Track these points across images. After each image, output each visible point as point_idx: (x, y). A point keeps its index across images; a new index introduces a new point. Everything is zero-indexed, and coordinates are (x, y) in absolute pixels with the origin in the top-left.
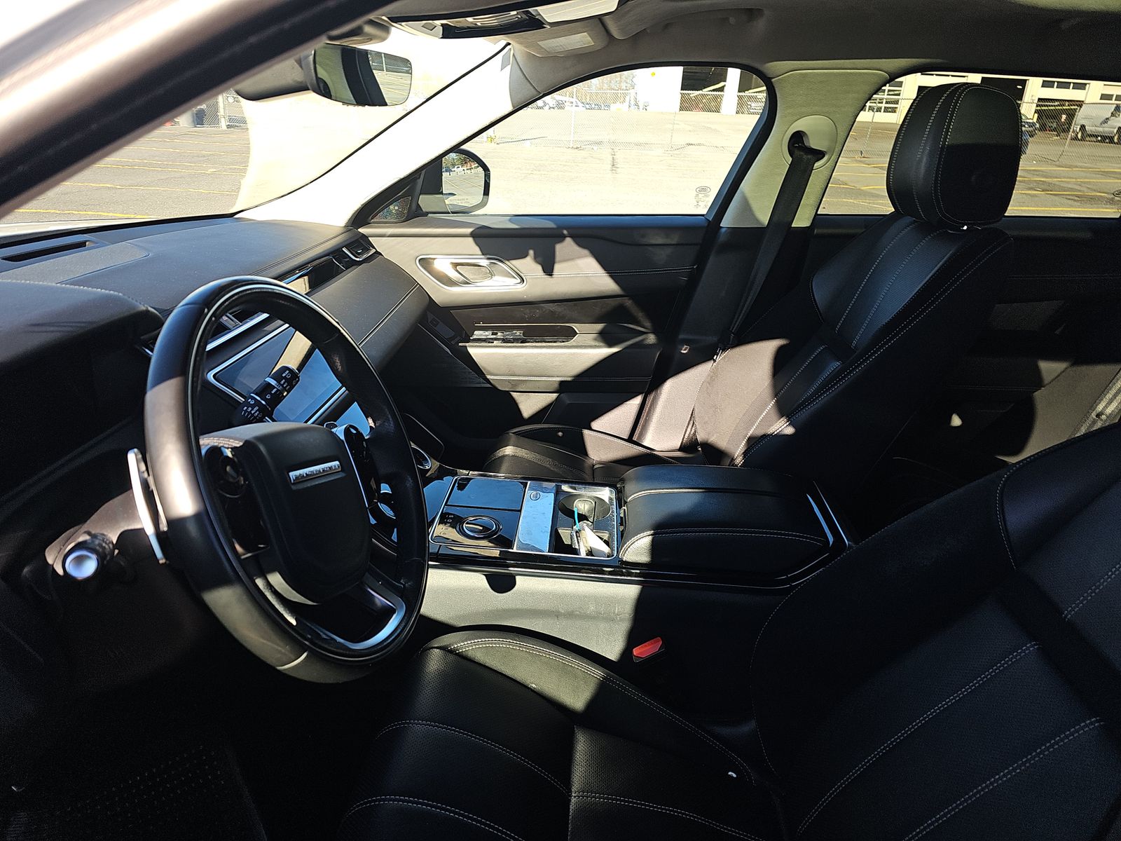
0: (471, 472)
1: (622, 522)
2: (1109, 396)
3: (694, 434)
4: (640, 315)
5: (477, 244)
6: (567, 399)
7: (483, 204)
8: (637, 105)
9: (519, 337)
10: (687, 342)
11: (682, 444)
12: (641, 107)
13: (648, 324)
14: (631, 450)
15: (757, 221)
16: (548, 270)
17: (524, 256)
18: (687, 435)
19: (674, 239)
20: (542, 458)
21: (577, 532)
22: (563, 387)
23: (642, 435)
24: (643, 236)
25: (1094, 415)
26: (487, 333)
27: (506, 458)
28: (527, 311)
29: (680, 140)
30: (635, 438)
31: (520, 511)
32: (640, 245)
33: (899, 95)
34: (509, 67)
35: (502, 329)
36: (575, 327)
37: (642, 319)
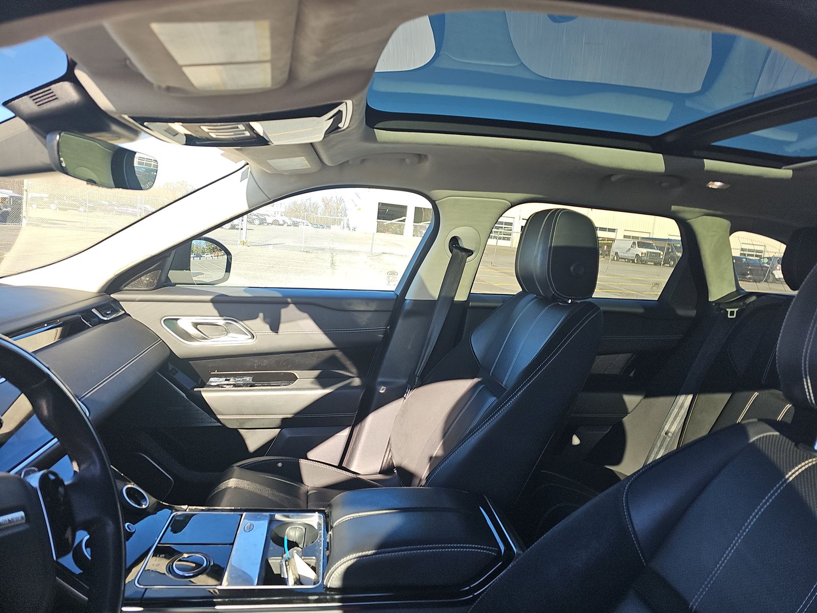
0: (190, 507)
1: (328, 547)
2: (671, 419)
3: (391, 459)
4: (348, 363)
5: (216, 308)
6: (287, 433)
7: (225, 279)
8: (348, 227)
9: (248, 382)
10: (384, 384)
11: (381, 468)
12: (351, 228)
13: (354, 370)
14: (341, 476)
15: (431, 296)
16: (275, 328)
17: (255, 317)
18: (385, 462)
19: (373, 307)
20: (262, 487)
21: (286, 561)
22: (285, 423)
23: (350, 461)
24: (350, 304)
25: (663, 433)
26: (221, 379)
27: (229, 490)
28: (256, 360)
29: (377, 249)
30: (344, 465)
31: (233, 544)
32: (347, 311)
33: (511, 230)
34: (247, 180)
35: (235, 376)
36: (296, 373)
37: (349, 366)
